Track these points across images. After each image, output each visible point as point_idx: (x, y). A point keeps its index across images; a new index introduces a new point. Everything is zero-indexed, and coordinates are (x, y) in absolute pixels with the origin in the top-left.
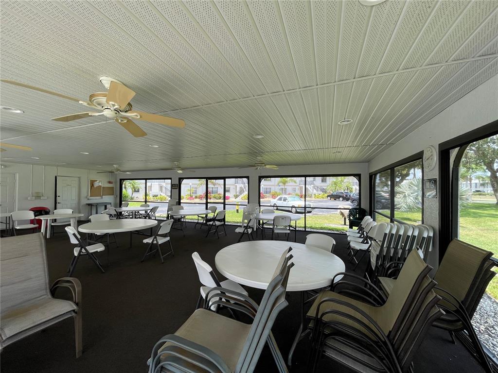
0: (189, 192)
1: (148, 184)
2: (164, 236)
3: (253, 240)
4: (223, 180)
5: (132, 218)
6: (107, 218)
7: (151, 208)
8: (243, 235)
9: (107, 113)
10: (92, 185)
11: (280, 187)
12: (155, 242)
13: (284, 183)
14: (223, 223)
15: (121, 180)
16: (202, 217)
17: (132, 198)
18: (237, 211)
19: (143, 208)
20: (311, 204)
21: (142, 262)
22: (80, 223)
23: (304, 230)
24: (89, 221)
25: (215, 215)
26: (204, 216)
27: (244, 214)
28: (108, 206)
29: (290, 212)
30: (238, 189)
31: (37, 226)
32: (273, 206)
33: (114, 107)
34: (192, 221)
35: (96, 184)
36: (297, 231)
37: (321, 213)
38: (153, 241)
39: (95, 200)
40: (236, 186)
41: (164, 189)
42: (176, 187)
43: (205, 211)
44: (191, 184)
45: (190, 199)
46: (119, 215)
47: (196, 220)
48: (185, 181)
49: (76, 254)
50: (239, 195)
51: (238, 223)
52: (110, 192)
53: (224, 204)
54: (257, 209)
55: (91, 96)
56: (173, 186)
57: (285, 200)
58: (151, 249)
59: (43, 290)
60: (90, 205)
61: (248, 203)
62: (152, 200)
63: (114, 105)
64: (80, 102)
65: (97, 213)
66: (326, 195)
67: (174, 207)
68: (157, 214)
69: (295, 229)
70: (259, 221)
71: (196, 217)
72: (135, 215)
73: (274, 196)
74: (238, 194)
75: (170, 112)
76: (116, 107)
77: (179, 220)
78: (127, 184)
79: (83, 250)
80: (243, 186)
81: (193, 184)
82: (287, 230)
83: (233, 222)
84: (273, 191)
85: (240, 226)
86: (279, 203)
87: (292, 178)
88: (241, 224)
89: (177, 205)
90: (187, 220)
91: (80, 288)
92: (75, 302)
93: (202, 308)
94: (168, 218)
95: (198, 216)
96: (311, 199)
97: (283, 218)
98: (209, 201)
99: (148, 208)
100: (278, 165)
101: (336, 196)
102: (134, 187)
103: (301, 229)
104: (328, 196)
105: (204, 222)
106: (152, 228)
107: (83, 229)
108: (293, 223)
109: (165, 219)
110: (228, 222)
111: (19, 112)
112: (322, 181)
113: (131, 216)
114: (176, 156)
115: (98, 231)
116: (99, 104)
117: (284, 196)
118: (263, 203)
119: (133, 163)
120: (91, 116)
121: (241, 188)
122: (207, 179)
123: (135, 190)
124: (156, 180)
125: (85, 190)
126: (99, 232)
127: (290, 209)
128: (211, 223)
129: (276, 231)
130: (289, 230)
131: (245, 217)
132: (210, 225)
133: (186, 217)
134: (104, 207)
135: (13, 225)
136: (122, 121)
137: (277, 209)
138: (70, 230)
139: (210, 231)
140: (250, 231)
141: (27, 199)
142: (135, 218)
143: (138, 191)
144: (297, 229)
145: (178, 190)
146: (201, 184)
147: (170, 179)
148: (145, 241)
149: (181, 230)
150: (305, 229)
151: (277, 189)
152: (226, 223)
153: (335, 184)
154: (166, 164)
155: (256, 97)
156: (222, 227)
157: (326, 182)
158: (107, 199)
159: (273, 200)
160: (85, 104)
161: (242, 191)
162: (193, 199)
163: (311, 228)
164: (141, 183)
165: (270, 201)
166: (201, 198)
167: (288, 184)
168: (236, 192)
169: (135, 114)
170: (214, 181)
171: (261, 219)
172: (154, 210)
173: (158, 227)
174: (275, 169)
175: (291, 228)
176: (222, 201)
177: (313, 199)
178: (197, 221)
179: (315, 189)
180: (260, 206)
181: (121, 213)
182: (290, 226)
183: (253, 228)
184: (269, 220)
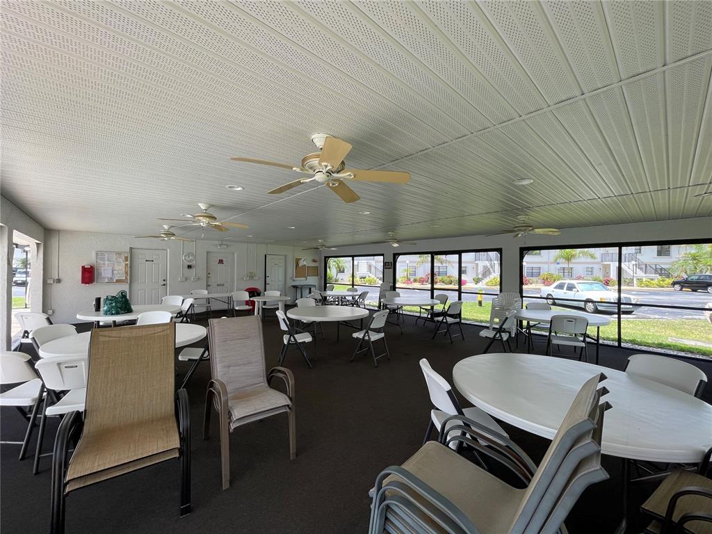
0: (406, 273)
1: (356, 263)
2: (377, 331)
3: (511, 351)
4: (458, 255)
5: (337, 305)
6: (313, 303)
7: (359, 293)
8: (493, 341)
9: (319, 177)
10: (297, 265)
11: (559, 266)
12: (367, 338)
13: (568, 259)
14: (458, 320)
15: (326, 257)
16: (426, 309)
17: (336, 280)
18: (480, 303)
19: (350, 293)
20: (632, 297)
21: (352, 361)
22: (287, 307)
23: (616, 344)
24: (296, 305)
25: (446, 308)
26: (429, 308)
27: (493, 307)
28: (312, 289)
29: (583, 309)
30: (480, 270)
31: (251, 307)
32: (547, 298)
33: (327, 169)
34: (412, 314)
35: (302, 263)
36: (601, 345)
37: (657, 317)
38: (364, 336)
39: (300, 281)
40: (477, 264)
41: (373, 269)
42: (390, 266)
43: (429, 301)
44: (408, 262)
45: (408, 284)
46: (324, 301)
47: (417, 312)
48: (401, 258)
49: (286, 342)
50: (482, 279)
51: (481, 322)
52: (314, 271)
53: (460, 291)
54: (516, 302)
55: (304, 160)
56: (385, 265)
57: (570, 288)
58: (361, 348)
59: (261, 377)
60: (295, 287)
61: (501, 291)
62: (359, 283)
63: (326, 166)
64: (294, 169)
65: (302, 297)
66: (671, 281)
67: (387, 293)
68: (366, 302)
69: (598, 340)
70: (521, 322)
71: (418, 309)
72: (342, 301)
73: (547, 281)
74: (480, 276)
75: (387, 164)
76: (329, 168)
77: (394, 310)
78: (332, 262)
79: (292, 338)
80: (488, 265)
81: (410, 262)
82: (579, 341)
83: (474, 320)
84: (544, 273)
85: (487, 328)
86: (559, 294)
87: (586, 250)
88: (488, 325)
89: (390, 290)
90: (404, 313)
91: (293, 381)
92: (289, 397)
93: (437, 441)
94: (379, 307)
95: (421, 308)
96: (632, 288)
97: (571, 319)
98: (435, 286)
99: (355, 293)
100: (560, 227)
101: (697, 283)
102: (339, 267)
103: (610, 343)
104: (674, 284)
105: (429, 316)
106: (362, 319)
107: (292, 315)
108: (592, 331)
109: (377, 309)
110: (465, 319)
111: (240, 189)
112: (659, 254)
113: (337, 303)
114: (390, 224)
115: (304, 317)
116: (311, 168)
117: (568, 281)
118: (527, 291)
119: (339, 237)
120: (303, 183)
121: (485, 267)
122: (433, 254)
123: (340, 270)
124: (363, 258)
125: (291, 270)
126: (306, 319)
127: (582, 305)
128: (440, 319)
129: (555, 342)
130: (584, 341)
131: (494, 314)
132: (438, 321)
133: (404, 308)
134: (308, 291)
135: (233, 306)
136: (333, 184)
137: (554, 304)
138: (280, 314)
139: (438, 330)
140: (505, 337)
141: (243, 278)
142: (342, 305)
143: (343, 272)
144: (601, 342)
145: (392, 270)
146: (422, 262)
147: (382, 255)
148: (355, 335)
149: (398, 325)
150: (620, 344)
151: (554, 269)
152: (463, 321)
153: (695, 259)
154: (377, 236)
155: (524, 117)
156: (457, 327)
157: (669, 255)
158: (312, 280)
159: (547, 288)
160: (298, 170)
161: (486, 272)
162: (411, 283)
163: (633, 342)
164: (347, 262)
165: (540, 289)
166: (422, 281)
167: (578, 260)
168: (477, 274)
169: (349, 173)
170: (443, 257)
171: (526, 319)
172: (363, 296)
173: (370, 318)
174: (556, 234)
175: (588, 340)
176: (456, 287)
177: (636, 287)
178: (418, 315)
179: (641, 269)
180: (522, 297)
181: (326, 297)
182: (585, 335)
183: (510, 333)
184: (540, 321)
